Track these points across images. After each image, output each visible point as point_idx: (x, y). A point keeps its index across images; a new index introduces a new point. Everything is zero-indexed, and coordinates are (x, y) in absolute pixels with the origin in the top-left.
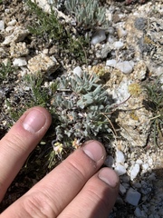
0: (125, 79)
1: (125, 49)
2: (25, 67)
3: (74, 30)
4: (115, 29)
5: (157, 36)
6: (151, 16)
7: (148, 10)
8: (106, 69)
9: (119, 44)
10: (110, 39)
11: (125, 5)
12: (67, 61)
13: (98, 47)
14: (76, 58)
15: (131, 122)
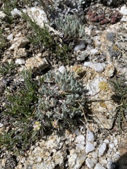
0: (98, 76)
1: (99, 54)
2: (24, 65)
3: (61, 40)
4: (92, 40)
5: (123, 45)
6: (120, 32)
7: (117, 27)
8: (84, 68)
9: (94, 51)
10: (88, 47)
11: (101, 24)
12: (55, 62)
13: (79, 53)
14: (62, 60)
15: (101, 109)
